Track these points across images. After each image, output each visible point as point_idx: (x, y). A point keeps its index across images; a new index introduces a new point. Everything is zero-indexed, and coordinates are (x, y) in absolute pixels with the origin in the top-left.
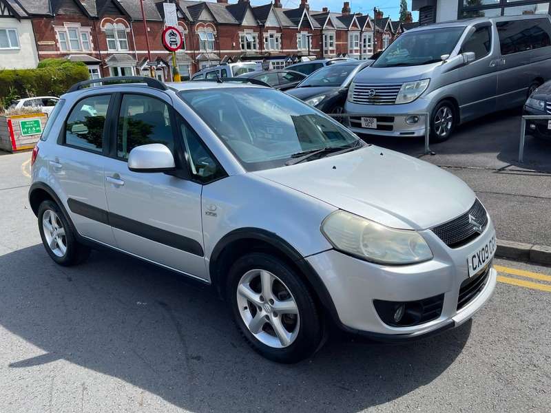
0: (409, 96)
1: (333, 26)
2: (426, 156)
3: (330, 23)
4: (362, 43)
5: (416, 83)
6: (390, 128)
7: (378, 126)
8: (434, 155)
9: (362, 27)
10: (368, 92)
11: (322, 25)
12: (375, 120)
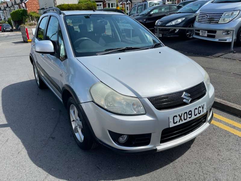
0: (226, 19)
2: (231, 53)
5: (231, 12)
6: (214, 37)
7: (208, 35)
8: (235, 53)
10: (205, 17)
12: (207, 32)
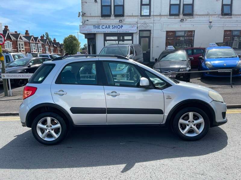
1: (22, 40)
3: (21, 38)
4: (37, 48)
9: (36, 41)
11: (17, 39)
